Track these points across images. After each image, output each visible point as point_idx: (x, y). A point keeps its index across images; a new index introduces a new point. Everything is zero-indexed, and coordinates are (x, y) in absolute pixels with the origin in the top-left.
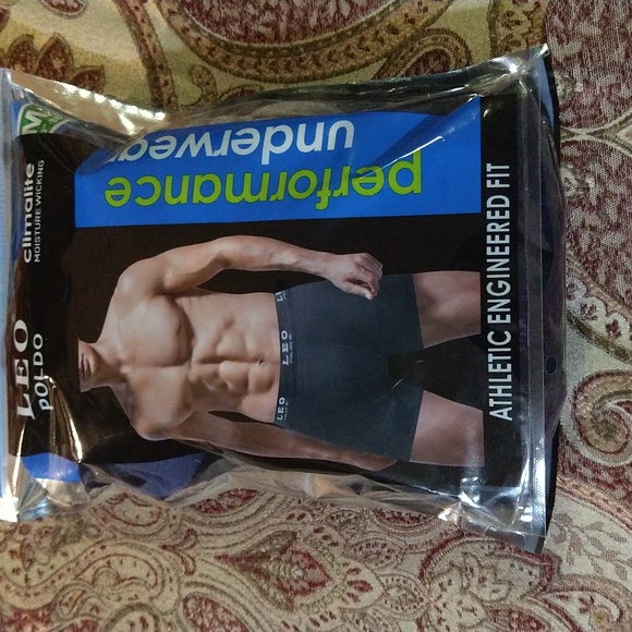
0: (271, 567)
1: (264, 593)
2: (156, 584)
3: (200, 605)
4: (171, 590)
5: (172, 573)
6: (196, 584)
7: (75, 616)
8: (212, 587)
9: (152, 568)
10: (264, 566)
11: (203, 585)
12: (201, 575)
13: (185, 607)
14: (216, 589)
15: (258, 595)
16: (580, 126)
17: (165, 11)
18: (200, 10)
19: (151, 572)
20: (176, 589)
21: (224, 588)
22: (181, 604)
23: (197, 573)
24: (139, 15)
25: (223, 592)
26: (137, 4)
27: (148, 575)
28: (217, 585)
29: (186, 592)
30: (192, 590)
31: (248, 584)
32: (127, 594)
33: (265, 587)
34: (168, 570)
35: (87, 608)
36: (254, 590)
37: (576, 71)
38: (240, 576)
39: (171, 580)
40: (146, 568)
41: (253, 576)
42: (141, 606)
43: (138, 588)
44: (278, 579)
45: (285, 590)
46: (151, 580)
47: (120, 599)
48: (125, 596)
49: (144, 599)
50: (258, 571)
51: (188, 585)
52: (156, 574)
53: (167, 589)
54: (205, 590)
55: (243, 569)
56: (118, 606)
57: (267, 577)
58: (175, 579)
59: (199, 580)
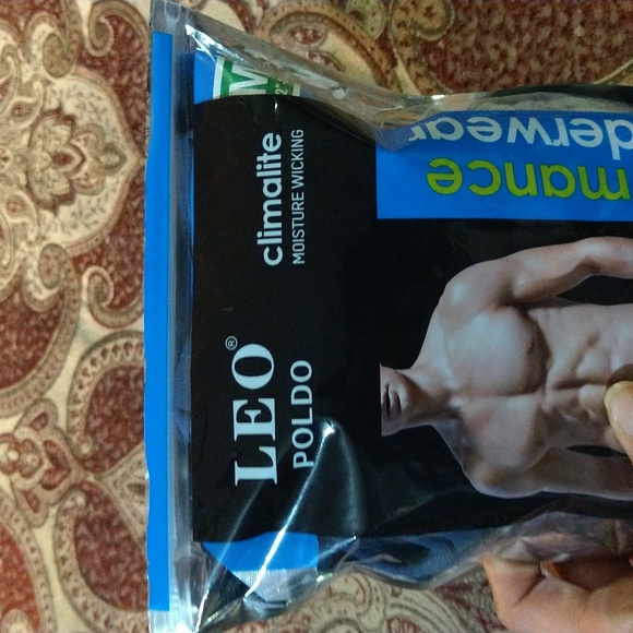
0: (472, 598)
1: (464, 623)
2: (364, 601)
3: (403, 627)
4: (378, 609)
5: (379, 593)
6: (401, 606)
7: (290, 622)
8: (415, 611)
9: (363, 588)
10: (466, 597)
11: (407, 608)
12: (406, 599)
13: (389, 627)
14: (419, 614)
15: (458, 624)
19: (361, 591)
20: (381, 608)
21: (427, 614)
22: (386, 624)
23: (402, 596)
25: (425, 618)
27: (357, 592)
28: (421, 611)
29: (391, 612)
30: (397, 611)
31: (449, 612)
32: (337, 607)
33: (465, 617)
34: (376, 590)
35: (299, 617)
36: (454, 619)
38: (442, 604)
39: (378, 599)
40: (356, 586)
41: (454, 604)
42: (348, 621)
43: (349, 603)
44: (478, 611)
45: (483, 623)
46: (360, 597)
47: (330, 611)
48: (335, 611)
49: (351, 614)
50: (460, 602)
51: (393, 606)
52: (364, 591)
53: (373, 609)
54: (407, 613)
55: (446, 598)
56: (327, 618)
57: (468, 607)
58: (381, 600)
59: (403, 602)
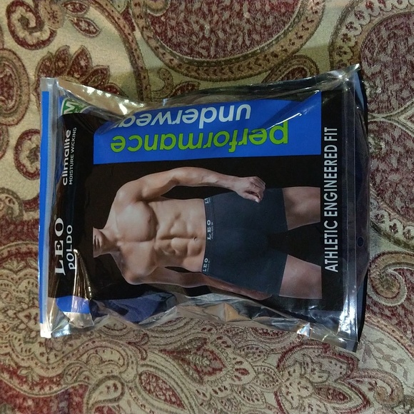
0: (191, 358)
1: (187, 373)
2: (124, 364)
3: (149, 377)
4: (132, 368)
5: (133, 359)
6: (147, 365)
7: (76, 381)
8: (156, 368)
9: (122, 355)
10: (187, 357)
11: (151, 366)
12: (150, 361)
13: (140, 379)
14: (159, 369)
15: (183, 374)
16: (379, 113)
17: (145, 37)
18: (166, 37)
19: (121, 358)
20: (135, 368)
21: (164, 369)
22: (138, 378)
23: (148, 359)
24: (130, 38)
25: (163, 371)
26: (130, 32)
27: (119, 359)
28: (161, 367)
29: (141, 370)
30: (144, 369)
31: (177, 367)
32: (106, 370)
33: (187, 369)
34: (131, 357)
35: (82, 377)
36: (180, 370)
37: (378, 82)
38: (173, 362)
39: (132, 362)
40: (118, 355)
41: (180, 362)
42: (114, 377)
43: (113, 366)
44: (195, 365)
45: (198, 372)
46: (121, 362)
47: (102, 372)
48: (105, 371)
49: (115, 373)
50: (183, 360)
51: (143, 366)
52: (124, 359)
53: (130, 368)
54: (152, 369)
55: (175, 358)
56: (100, 376)
57: (189, 364)
58: (135, 362)
59: (149, 363)
